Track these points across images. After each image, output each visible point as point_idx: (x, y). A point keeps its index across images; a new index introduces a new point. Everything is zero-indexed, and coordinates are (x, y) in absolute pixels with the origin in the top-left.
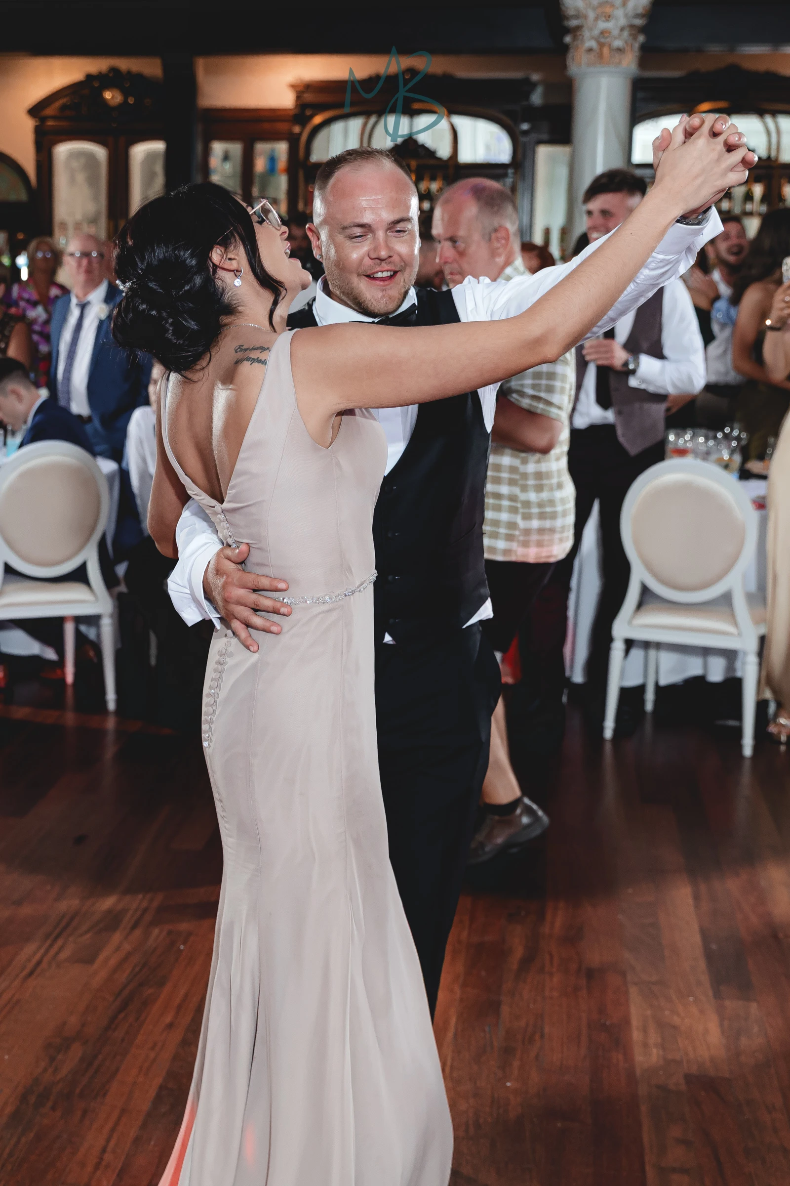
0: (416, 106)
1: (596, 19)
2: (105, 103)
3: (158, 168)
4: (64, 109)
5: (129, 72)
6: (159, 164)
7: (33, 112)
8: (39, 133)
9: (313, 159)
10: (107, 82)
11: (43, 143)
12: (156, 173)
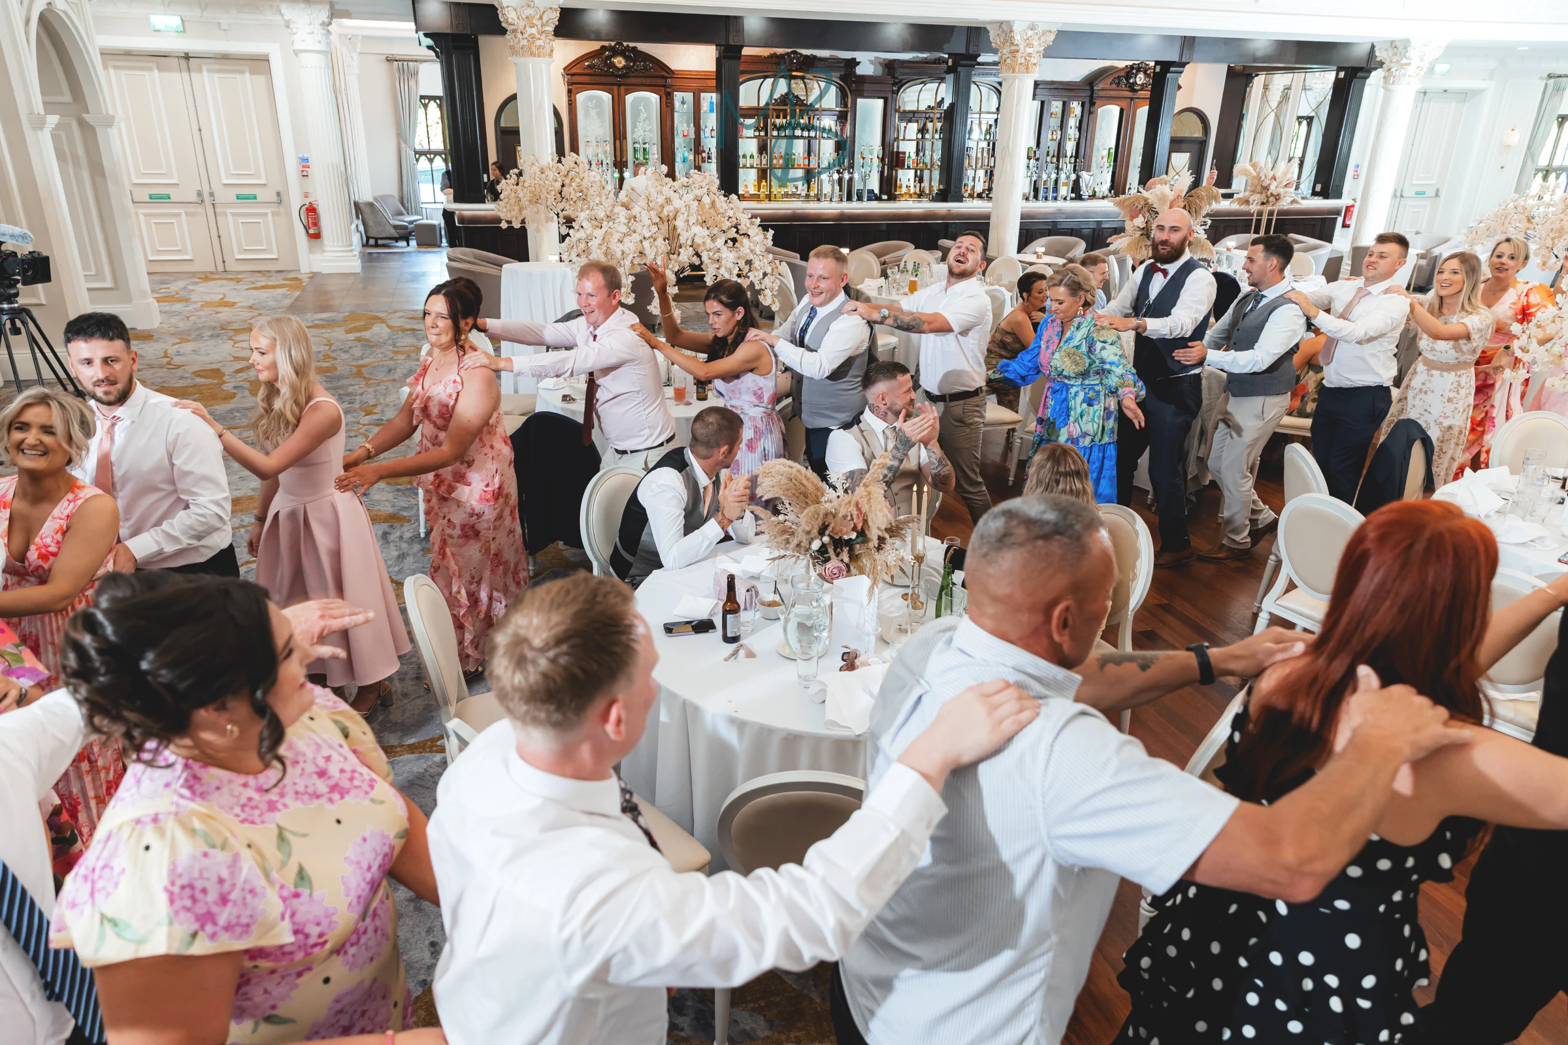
2: (613, 65)
3: (642, 108)
4: (586, 68)
5: (628, 45)
6: (642, 105)
7: (566, 70)
8: (570, 83)
9: (739, 104)
10: (615, 52)
11: (573, 90)
12: (641, 111)
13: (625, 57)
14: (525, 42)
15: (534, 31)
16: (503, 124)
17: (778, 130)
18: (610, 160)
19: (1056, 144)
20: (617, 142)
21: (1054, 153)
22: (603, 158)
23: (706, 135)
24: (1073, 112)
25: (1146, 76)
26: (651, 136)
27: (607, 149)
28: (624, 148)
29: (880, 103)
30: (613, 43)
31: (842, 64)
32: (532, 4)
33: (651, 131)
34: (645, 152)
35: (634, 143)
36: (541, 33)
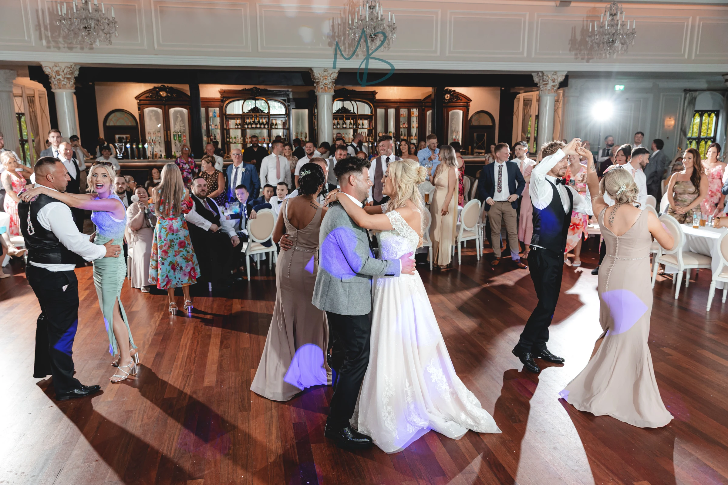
0: (257, 98)
1: (323, 80)
2: (160, 96)
3: (179, 115)
4: (147, 97)
5: (168, 86)
6: (179, 114)
7: (137, 98)
8: (139, 104)
9: (228, 113)
10: (161, 89)
11: (141, 107)
12: (178, 117)
13: (166, 92)
14: (56, 82)
15: (60, 77)
16: (107, 125)
17: (248, 125)
18: (161, 141)
19: (406, 130)
20: (165, 132)
21: (405, 134)
22: (157, 140)
23: (213, 128)
24: (413, 114)
25: (451, 95)
26: (184, 128)
27: (159, 135)
28: (169, 134)
29: (306, 111)
30: (160, 85)
31: (282, 93)
32: (57, 65)
33: (184, 126)
34: (179, 136)
35: (174, 132)
36: (64, 78)
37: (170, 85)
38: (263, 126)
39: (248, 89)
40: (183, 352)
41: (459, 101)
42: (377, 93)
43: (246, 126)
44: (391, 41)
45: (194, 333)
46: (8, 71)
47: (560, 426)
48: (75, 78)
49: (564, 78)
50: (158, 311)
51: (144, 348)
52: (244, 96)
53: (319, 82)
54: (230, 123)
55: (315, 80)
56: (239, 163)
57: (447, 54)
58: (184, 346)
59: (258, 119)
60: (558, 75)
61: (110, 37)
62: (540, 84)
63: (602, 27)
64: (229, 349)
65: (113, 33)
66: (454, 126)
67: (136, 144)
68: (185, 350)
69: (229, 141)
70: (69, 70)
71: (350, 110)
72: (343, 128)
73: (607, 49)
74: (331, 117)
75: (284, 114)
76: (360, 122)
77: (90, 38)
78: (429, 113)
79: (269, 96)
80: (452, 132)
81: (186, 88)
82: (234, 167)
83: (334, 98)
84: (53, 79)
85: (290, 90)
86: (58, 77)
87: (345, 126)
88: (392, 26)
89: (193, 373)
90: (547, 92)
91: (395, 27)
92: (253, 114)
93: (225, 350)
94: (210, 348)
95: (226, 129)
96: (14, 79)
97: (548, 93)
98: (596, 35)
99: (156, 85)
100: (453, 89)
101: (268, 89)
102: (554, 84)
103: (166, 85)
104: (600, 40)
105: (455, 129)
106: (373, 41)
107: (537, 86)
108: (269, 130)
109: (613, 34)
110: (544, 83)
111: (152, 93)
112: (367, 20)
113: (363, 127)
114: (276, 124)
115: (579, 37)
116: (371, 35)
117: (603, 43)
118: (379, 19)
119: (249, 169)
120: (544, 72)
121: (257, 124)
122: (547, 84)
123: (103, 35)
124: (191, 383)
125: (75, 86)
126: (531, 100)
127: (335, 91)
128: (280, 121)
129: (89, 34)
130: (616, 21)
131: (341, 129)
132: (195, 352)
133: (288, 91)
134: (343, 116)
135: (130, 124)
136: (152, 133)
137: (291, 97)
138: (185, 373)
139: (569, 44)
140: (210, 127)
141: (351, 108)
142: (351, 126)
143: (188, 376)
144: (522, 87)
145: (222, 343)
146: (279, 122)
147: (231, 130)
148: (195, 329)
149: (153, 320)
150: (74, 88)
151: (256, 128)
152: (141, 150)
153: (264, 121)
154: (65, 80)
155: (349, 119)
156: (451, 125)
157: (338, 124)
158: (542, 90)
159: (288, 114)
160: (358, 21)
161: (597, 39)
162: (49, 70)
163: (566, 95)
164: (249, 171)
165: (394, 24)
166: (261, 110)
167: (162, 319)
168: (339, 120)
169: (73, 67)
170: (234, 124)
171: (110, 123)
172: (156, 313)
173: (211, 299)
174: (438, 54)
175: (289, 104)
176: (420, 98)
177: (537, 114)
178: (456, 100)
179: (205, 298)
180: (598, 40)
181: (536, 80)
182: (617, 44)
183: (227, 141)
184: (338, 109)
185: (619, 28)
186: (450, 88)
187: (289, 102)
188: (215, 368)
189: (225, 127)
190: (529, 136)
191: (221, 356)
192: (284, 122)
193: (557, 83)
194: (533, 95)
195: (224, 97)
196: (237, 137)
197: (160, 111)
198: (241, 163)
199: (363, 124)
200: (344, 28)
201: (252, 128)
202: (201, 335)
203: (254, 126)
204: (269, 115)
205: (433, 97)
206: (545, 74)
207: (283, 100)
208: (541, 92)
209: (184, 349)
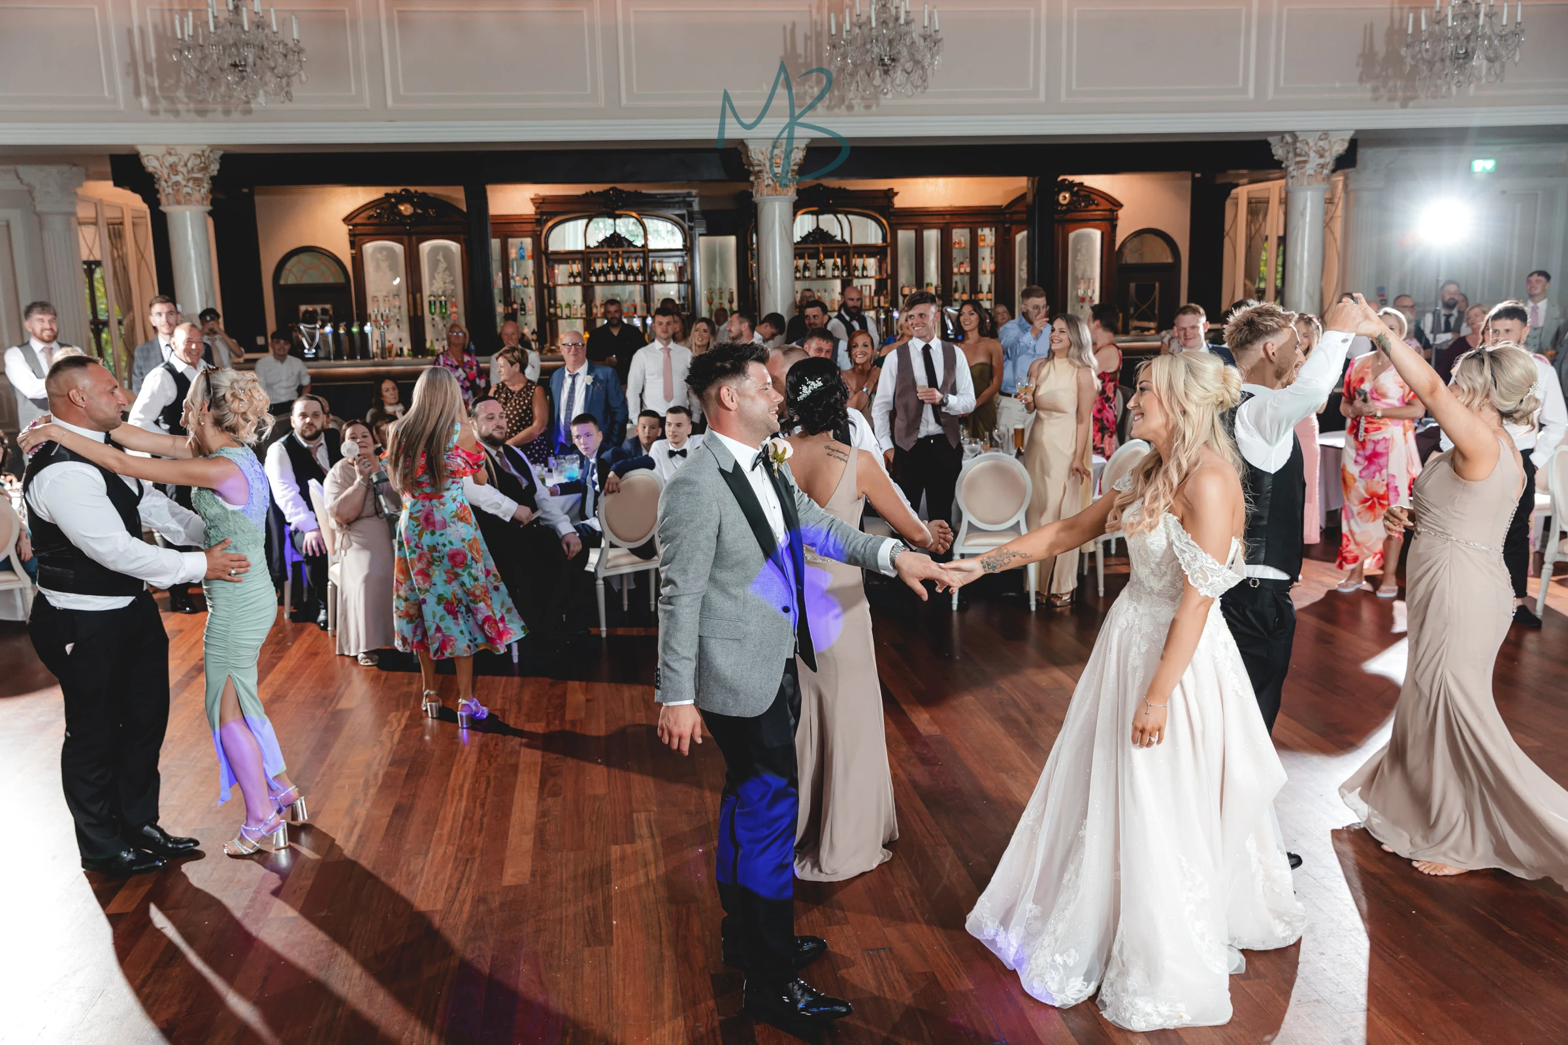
0: (617, 212)
2: (400, 213)
3: (440, 257)
4: (370, 217)
5: (416, 192)
6: (441, 254)
7: (347, 220)
8: (352, 234)
9: (551, 248)
10: (401, 198)
11: (356, 242)
12: (439, 260)
13: (413, 205)
14: (170, 190)
15: (179, 178)
16: (282, 282)
17: (597, 275)
18: (401, 316)
19: (967, 278)
20: (411, 296)
21: (964, 289)
22: (392, 314)
23: (518, 284)
24: (984, 240)
25: (1072, 194)
26: (453, 287)
27: (397, 304)
28: (419, 301)
29: (732, 240)
30: (398, 189)
31: (677, 199)
32: (173, 152)
33: (453, 282)
34: (441, 305)
35: (431, 296)
36: (188, 180)
37: (421, 189)
38: (631, 278)
39: (598, 193)
40: (454, 804)
41: (1094, 207)
42: (897, 194)
43: (594, 279)
44: (929, 72)
45: (479, 761)
46: (65, 168)
47: (1356, 988)
48: (212, 178)
49: (1346, 145)
50: (397, 710)
51: (366, 795)
52: (588, 208)
53: (760, 171)
54: (556, 271)
55: (751, 168)
56: (578, 363)
57: (1063, 98)
58: (457, 791)
59: (620, 261)
60: (1333, 140)
61: (288, 84)
62: (1288, 163)
63: (1438, 23)
64: (560, 798)
65: (295, 74)
66: (1081, 267)
67: (346, 326)
68: (460, 800)
69: (555, 314)
70: (199, 160)
71: (833, 234)
72: (819, 277)
73: (1453, 75)
74: (790, 252)
75: (681, 247)
76: (858, 262)
77: (245, 89)
78: (1021, 237)
79: (645, 207)
80: (1077, 281)
81: (457, 195)
82: (567, 373)
83: (797, 208)
84: (163, 184)
85: (694, 192)
86: (174, 178)
87: (822, 272)
88: (930, 36)
89: (477, 854)
90: (1305, 183)
91: (939, 37)
92: (610, 250)
93: (550, 801)
94: (516, 795)
95: (547, 286)
96: (80, 185)
97: (1309, 184)
98: (1425, 41)
99: (390, 190)
100: (1077, 179)
101: (644, 191)
102: (1322, 161)
103: (412, 189)
104: (1435, 54)
105: (1083, 274)
106: (886, 72)
107: (1282, 168)
108: (645, 286)
109: (1468, 38)
110: (1298, 159)
111: (382, 209)
112: (874, 24)
113: (865, 274)
114: (663, 273)
115: (1380, 48)
116: (882, 60)
117: (1442, 60)
118: (902, 21)
119: (601, 377)
120: (1297, 133)
121: (619, 273)
122: (1305, 162)
123: (274, 80)
124: (474, 877)
125: (210, 196)
126: (1267, 202)
127: (798, 192)
128: (672, 265)
129: (243, 78)
130: (1474, 7)
131: (813, 279)
132: (483, 805)
133: (689, 195)
134: (818, 248)
135: (331, 280)
136: (381, 299)
137: (696, 207)
138: (459, 854)
139: (1358, 65)
140: (512, 283)
141: (835, 231)
142: (836, 273)
143: (468, 860)
144: (1245, 172)
145: (543, 783)
146: (670, 266)
147: (559, 289)
148: (481, 751)
149: (385, 730)
150: (209, 200)
151: (617, 282)
152: (357, 338)
153: (635, 265)
154: (191, 184)
155: (832, 257)
156: (1073, 264)
157: (806, 267)
158: (1292, 177)
159: (689, 248)
160: (851, 27)
161: (1427, 50)
162: (155, 163)
163: (1351, 186)
164: (601, 382)
165: (936, 31)
166: (627, 240)
167: (406, 727)
168: (809, 258)
169: (206, 154)
170: (567, 274)
171: (290, 277)
172: (393, 714)
173: (516, 680)
174: (1042, 97)
175: (692, 224)
176: (998, 203)
177: (1281, 233)
178: (1086, 206)
179: (504, 679)
180: (1430, 53)
181: (1278, 152)
182: (1478, 62)
183: (550, 313)
184: (806, 233)
185: (1481, 22)
186: (1070, 178)
187: (691, 220)
188: (528, 842)
189: (545, 281)
190: (1262, 285)
191: (543, 814)
192: (680, 268)
193: (1329, 159)
194: (1272, 189)
195: (542, 214)
196: (572, 303)
197: (398, 248)
198: (582, 364)
199: (864, 268)
200: (819, 46)
201: (607, 282)
202: (494, 765)
203: (611, 277)
204: (645, 252)
205: (1030, 199)
206: (1300, 139)
207: (677, 215)
208: (1290, 181)
209: (457, 798)
